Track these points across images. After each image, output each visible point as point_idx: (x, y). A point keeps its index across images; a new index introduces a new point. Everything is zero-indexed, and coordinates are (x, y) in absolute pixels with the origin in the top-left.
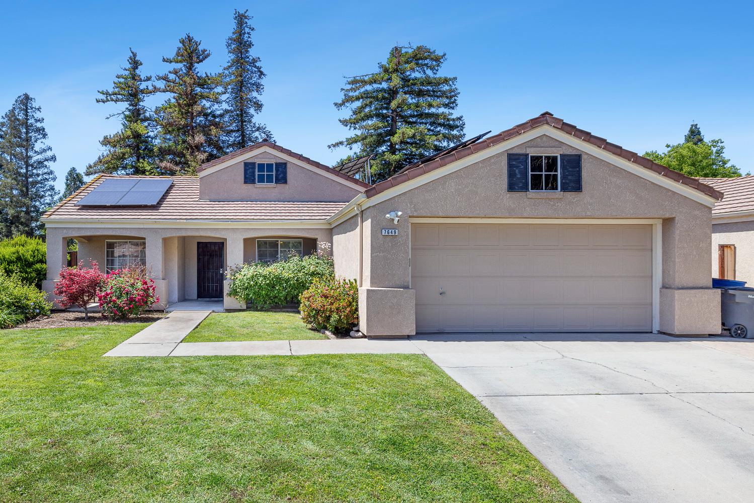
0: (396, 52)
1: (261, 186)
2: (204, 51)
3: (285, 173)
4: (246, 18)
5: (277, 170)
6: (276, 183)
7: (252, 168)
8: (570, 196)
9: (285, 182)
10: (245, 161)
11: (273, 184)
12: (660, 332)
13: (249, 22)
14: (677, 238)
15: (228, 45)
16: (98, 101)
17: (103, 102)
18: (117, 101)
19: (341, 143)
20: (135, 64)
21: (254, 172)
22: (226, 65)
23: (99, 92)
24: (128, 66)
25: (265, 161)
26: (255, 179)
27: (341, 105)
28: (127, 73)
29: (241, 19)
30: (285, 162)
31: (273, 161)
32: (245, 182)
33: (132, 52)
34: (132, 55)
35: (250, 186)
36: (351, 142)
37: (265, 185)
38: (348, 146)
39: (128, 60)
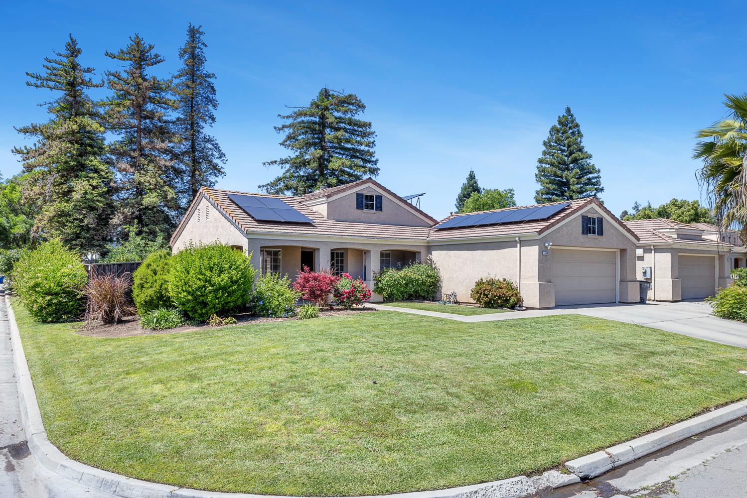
0: (325, 94)
1: (367, 212)
2: (156, 56)
3: (381, 203)
4: (201, 33)
5: (376, 201)
6: (376, 210)
7: (361, 198)
8: (600, 237)
9: (381, 210)
10: (358, 192)
11: (374, 211)
12: (619, 302)
13: (202, 37)
14: (628, 258)
15: (181, 56)
16: (28, 84)
17: (37, 87)
18: (54, 88)
19: (275, 162)
20: (74, 51)
21: (363, 201)
22: (176, 73)
23: (27, 74)
24: (64, 52)
25: (369, 194)
26: (363, 206)
27: (280, 129)
28: (65, 59)
29: (194, 33)
30: (381, 195)
31: (374, 194)
32: (357, 208)
33: (71, 39)
34: (70, 41)
35: (360, 211)
36: (283, 162)
37: (369, 211)
38: (281, 165)
39: (66, 47)
